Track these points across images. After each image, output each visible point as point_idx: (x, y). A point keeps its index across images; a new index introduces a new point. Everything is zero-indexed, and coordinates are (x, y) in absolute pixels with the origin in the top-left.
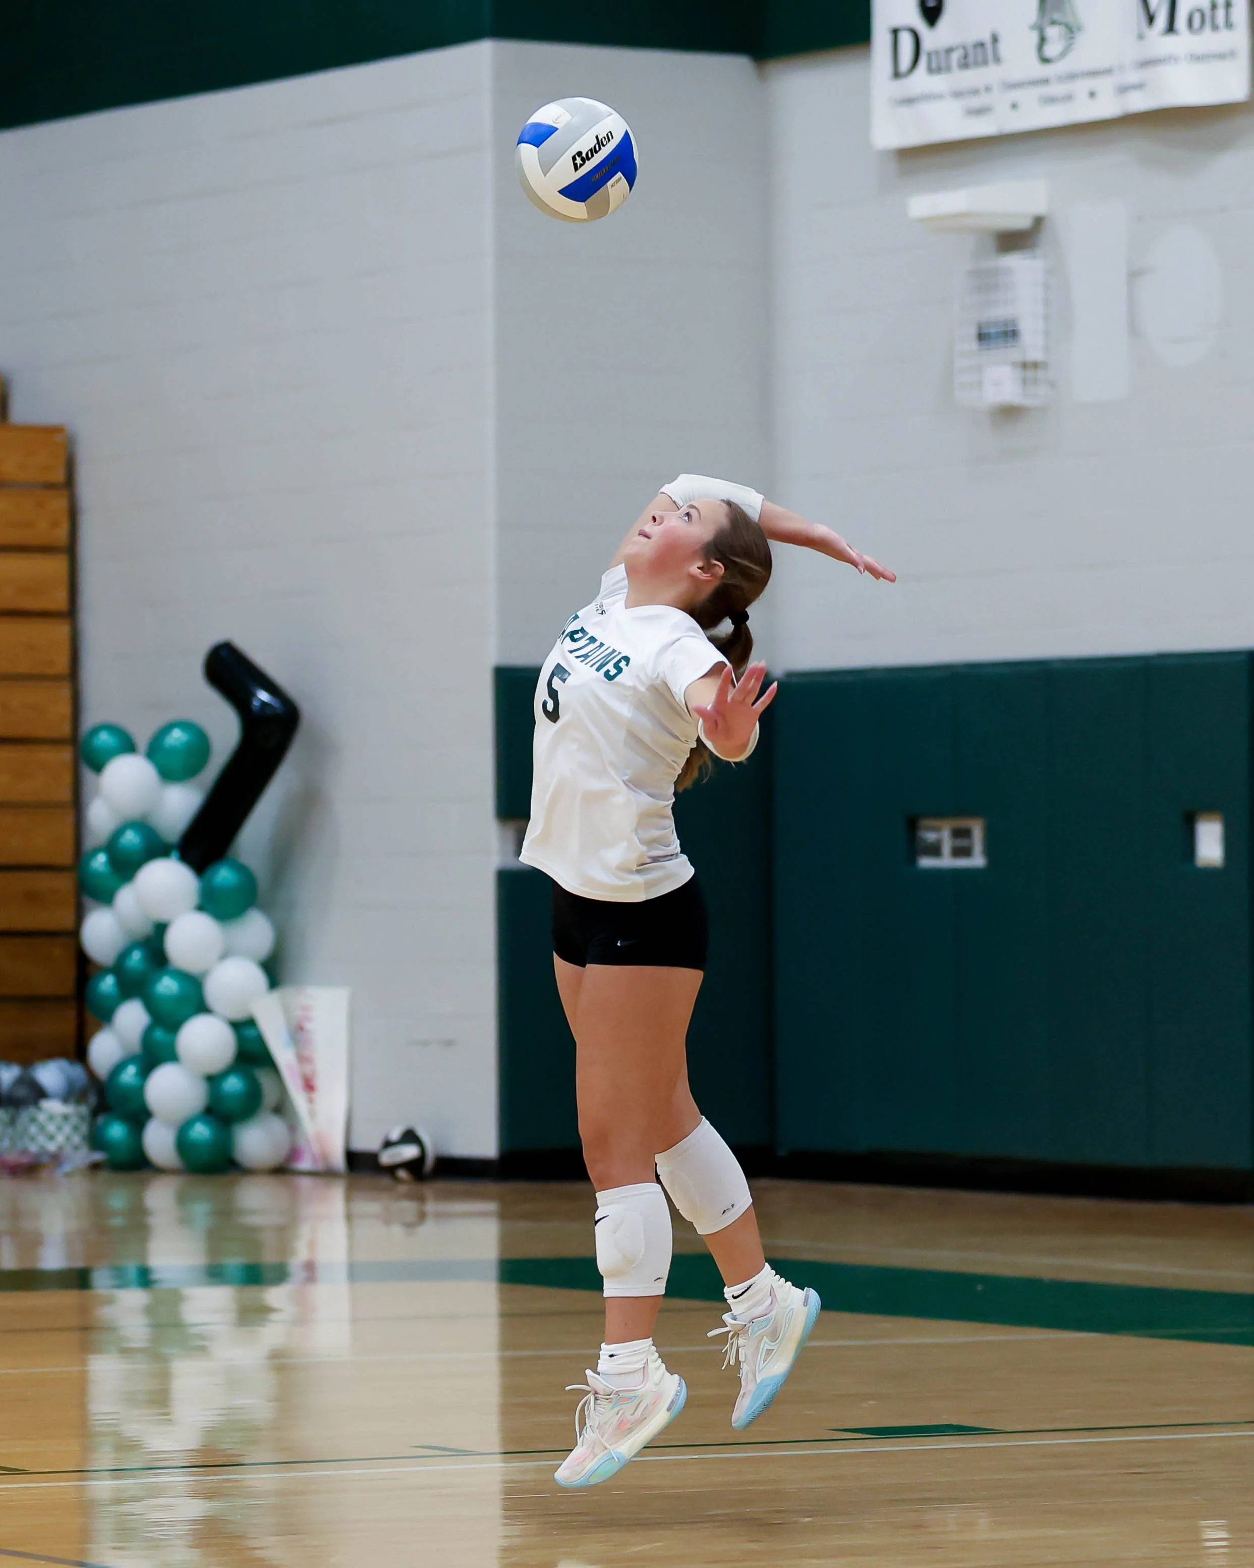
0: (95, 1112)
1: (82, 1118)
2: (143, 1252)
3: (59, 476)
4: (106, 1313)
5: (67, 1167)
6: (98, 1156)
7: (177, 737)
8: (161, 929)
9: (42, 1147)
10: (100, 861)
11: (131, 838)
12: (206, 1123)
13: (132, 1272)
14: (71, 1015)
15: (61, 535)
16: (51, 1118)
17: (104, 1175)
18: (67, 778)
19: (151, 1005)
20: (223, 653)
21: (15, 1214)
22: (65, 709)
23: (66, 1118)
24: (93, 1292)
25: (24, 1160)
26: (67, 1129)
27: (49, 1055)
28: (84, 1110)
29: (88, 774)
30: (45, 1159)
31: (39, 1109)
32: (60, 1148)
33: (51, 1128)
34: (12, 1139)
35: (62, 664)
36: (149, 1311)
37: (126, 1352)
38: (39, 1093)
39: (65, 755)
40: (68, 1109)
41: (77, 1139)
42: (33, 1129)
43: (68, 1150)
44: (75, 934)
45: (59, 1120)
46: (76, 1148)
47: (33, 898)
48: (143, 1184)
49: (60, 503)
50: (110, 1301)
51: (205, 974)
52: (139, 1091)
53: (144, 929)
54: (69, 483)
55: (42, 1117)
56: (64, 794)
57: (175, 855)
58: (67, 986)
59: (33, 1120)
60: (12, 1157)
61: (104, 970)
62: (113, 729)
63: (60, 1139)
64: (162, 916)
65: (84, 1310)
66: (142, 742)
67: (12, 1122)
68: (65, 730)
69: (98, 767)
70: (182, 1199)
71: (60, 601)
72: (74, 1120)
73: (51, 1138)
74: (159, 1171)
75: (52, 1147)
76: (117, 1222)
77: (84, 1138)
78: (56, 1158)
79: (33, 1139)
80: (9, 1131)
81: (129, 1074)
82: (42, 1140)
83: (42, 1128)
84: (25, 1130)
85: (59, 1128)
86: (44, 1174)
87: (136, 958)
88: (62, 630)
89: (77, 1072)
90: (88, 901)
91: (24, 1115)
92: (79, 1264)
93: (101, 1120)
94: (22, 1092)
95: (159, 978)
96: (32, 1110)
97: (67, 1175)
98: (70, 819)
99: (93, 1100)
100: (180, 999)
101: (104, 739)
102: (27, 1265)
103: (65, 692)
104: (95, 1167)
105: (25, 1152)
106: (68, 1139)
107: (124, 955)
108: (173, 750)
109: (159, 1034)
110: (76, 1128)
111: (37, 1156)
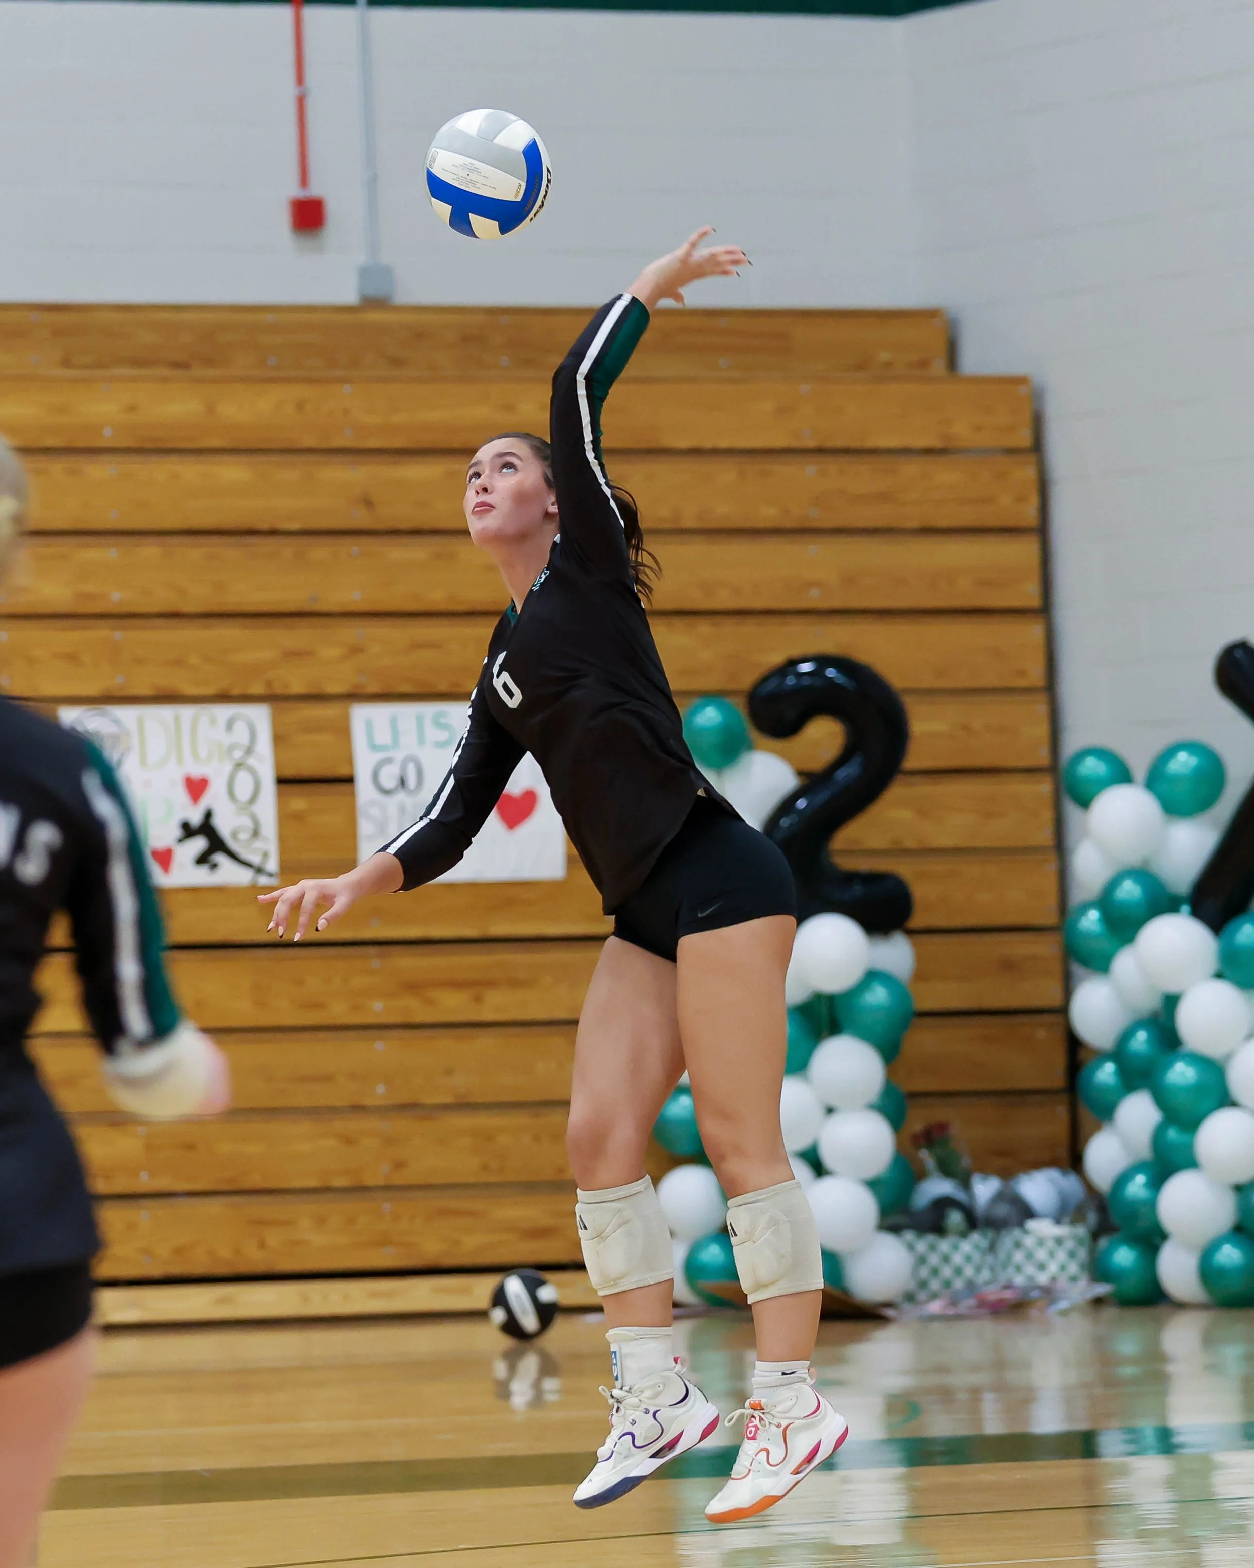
0: (1096, 1235)
1: (1080, 1242)
2: (1162, 1410)
3: (1024, 438)
4: (1117, 1487)
5: (1063, 1304)
6: (1102, 1289)
7: (1183, 762)
8: (1171, 1002)
9: (1031, 1279)
10: (1091, 920)
11: (1129, 890)
12: (1236, 1245)
13: (1150, 1436)
14: (1062, 1111)
15: (1029, 514)
16: (1041, 1242)
17: (1110, 1312)
18: (1048, 815)
19: (1161, 1099)
20: (1239, 654)
21: (1000, 1364)
22: (1042, 730)
23: (1059, 1241)
24: (1103, 1460)
25: (1008, 1294)
26: (1062, 1256)
27: (1037, 1164)
28: (1081, 1231)
29: (1072, 811)
30: (1035, 1294)
31: (1026, 1232)
32: (1054, 1279)
33: (1041, 1255)
34: (992, 1269)
35: (1036, 675)
36: (1171, 1483)
37: (1144, 1536)
38: (1026, 1212)
39: (1045, 787)
40: (1063, 1231)
41: (1073, 1268)
42: (1018, 1257)
43: (1063, 1282)
44: (1063, 1010)
45: (1051, 1244)
46: (1074, 1279)
47: (1008, 966)
48: (1159, 1324)
49: (1029, 473)
50: (1123, 1471)
51: (1229, 1056)
52: (1152, 1204)
53: (1149, 1002)
54: (1037, 447)
55: (1029, 1241)
56: (1045, 837)
57: (1186, 909)
58: (1057, 1078)
59: (1018, 1245)
60: (993, 1293)
61: (1103, 1056)
62: (1101, 753)
63: (1053, 1268)
64: (1172, 988)
65: (1090, 1483)
66: (1140, 769)
67: (992, 1248)
68: (1043, 757)
69: (1085, 803)
70: (1209, 1340)
71: (1029, 594)
72: (1070, 1244)
73: (1042, 1267)
74: (1181, 1306)
75: (1043, 1279)
76: (1128, 1371)
77: (1082, 1267)
78: (1049, 1293)
79: (1019, 1269)
80: (989, 1259)
81: (1137, 1186)
82: (1030, 1270)
83: (1030, 1256)
84: (1009, 1258)
85: (1052, 1254)
86: (1033, 1312)
87: (1141, 1040)
88: (1035, 631)
89: (1071, 1183)
90: (1077, 969)
91: (1007, 1240)
92: (1082, 1426)
93: (1103, 1242)
94: (1002, 1210)
95: (1169, 1065)
96: (1017, 1233)
97: (1065, 1313)
98: (1051, 868)
99: (1092, 1217)
100: (1198, 1089)
101: (1092, 767)
102: (1018, 1429)
103: (1042, 709)
104: (1098, 1302)
105: (1008, 1286)
106: (1063, 1268)
107: (1126, 1036)
108: (1176, 779)
109: (1172, 1134)
110: (1072, 1255)
111: (1026, 1290)
